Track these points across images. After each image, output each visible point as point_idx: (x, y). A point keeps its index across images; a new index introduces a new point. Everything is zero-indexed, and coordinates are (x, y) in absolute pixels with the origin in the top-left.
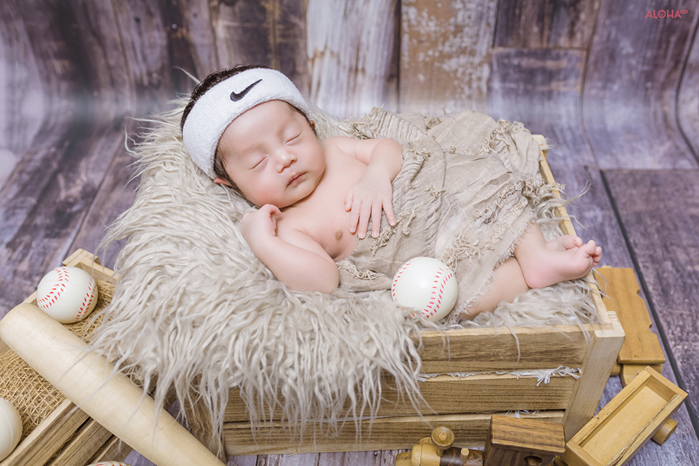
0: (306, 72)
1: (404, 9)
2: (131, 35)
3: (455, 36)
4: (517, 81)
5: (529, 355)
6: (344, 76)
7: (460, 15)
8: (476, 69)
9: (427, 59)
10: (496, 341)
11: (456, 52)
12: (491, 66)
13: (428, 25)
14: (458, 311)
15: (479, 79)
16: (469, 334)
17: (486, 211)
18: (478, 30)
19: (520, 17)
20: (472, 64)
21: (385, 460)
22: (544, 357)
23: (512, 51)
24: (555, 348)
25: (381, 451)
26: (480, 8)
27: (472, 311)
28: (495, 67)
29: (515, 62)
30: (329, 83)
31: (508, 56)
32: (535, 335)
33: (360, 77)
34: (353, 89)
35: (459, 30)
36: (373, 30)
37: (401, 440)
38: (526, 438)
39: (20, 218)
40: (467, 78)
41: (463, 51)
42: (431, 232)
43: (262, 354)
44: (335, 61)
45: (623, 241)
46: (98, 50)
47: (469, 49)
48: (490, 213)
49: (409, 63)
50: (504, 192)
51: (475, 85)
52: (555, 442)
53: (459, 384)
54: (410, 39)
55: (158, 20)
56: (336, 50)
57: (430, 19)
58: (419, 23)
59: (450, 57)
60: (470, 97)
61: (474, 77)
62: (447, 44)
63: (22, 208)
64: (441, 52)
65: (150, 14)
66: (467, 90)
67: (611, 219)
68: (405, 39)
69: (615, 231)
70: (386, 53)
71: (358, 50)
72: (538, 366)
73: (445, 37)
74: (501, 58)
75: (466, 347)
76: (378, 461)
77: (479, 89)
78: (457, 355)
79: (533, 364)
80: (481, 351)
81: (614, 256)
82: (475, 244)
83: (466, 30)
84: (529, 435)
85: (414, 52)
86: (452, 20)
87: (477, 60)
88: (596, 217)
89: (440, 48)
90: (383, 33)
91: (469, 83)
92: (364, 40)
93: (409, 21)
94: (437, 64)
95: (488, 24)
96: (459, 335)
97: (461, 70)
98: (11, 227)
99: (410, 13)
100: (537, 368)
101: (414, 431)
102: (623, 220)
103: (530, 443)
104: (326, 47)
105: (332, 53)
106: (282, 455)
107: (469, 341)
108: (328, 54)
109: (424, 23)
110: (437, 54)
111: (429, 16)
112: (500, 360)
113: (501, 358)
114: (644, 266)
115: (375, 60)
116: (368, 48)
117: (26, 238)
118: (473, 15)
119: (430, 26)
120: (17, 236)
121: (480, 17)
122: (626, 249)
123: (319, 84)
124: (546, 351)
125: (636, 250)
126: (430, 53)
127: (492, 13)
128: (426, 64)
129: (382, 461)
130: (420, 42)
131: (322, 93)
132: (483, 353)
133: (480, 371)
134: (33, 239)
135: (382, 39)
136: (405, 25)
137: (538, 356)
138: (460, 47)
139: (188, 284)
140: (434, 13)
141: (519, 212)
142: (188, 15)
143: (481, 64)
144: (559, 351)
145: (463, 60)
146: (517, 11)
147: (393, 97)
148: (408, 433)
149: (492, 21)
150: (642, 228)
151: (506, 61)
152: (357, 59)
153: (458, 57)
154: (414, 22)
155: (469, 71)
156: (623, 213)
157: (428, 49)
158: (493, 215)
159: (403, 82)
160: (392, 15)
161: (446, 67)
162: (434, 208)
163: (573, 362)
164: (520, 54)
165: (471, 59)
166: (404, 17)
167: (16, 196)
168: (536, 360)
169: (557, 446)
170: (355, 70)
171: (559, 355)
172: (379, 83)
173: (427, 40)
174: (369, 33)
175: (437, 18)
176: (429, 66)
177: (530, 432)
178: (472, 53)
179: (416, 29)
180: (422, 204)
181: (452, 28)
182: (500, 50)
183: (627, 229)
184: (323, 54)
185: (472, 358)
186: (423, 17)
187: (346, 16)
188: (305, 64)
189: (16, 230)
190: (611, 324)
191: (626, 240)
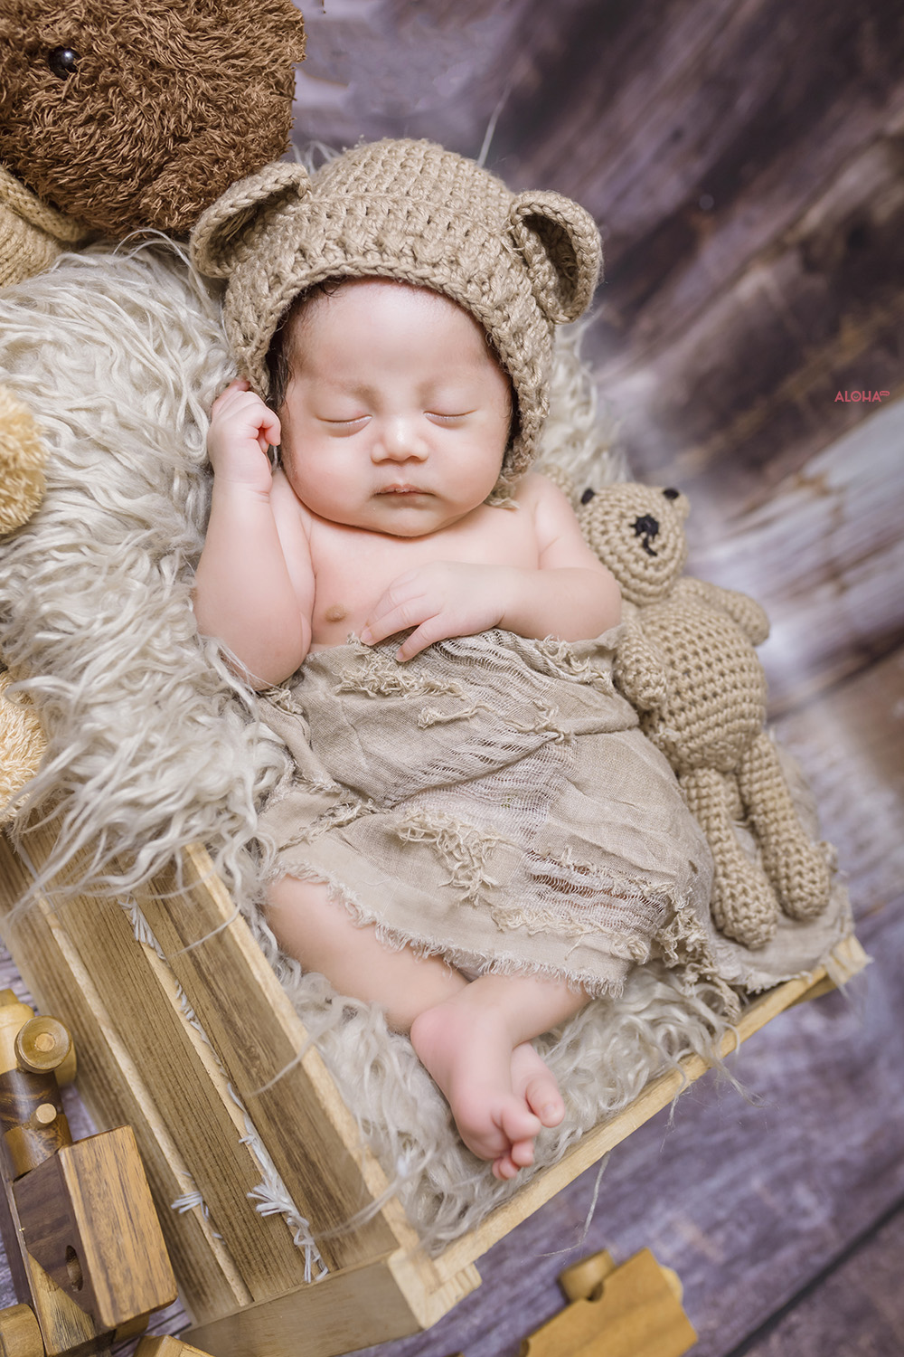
0: (773, 484)
2: (645, 144)
5: (290, 1132)
6: (810, 559)
10: (272, 1032)
16: (249, 960)
22: (304, 1169)
24: (328, 1179)
25: (10, 959)
30: (781, 541)
32: (325, 1113)
33: (826, 592)
34: (796, 592)
37: (43, 981)
38: (103, 1223)
44: (827, 524)
45: (782, 1299)
52: (124, 1294)
53: (173, 1019)
55: (698, 167)
65: (700, 147)
67: (820, 1249)
69: (796, 1272)
71: (875, 552)
72: (284, 1171)
75: (229, 975)
78: (208, 969)
79: (281, 1156)
80: (240, 1014)
81: (731, 1293)
82: (488, 879)
84: (116, 1226)
88: (805, 1213)
96: (238, 939)
100: (279, 1170)
101: (66, 996)
102: (834, 1281)
103: (94, 1237)
104: (842, 489)
105: (839, 508)
107: (239, 972)
108: (832, 501)
112: (248, 1072)
113: (254, 1071)
115: (877, 598)
116: (890, 568)
122: (765, 1314)
123: (766, 524)
124: (313, 1164)
125: (775, 1340)
131: (753, 541)
132: (240, 1024)
133: (213, 1043)
137: (296, 1154)
142: (742, 210)
144: (330, 1197)
148: (58, 988)
150: (838, 1332)
152: (858, 563)
156: (852, 1271)
159: (872, 679)
163: (332, 1252)
168: (289, 1156)
169: (114, 1302)
170: (833, 572)
171: (324, 1201)
172: (838, 634)
177: (125, 1225)
183: (818, 1297)
184: (824, 493)
185: (221, 1008)
188: (785, 475)
190: (440, 1284)
191: (792, 1304)
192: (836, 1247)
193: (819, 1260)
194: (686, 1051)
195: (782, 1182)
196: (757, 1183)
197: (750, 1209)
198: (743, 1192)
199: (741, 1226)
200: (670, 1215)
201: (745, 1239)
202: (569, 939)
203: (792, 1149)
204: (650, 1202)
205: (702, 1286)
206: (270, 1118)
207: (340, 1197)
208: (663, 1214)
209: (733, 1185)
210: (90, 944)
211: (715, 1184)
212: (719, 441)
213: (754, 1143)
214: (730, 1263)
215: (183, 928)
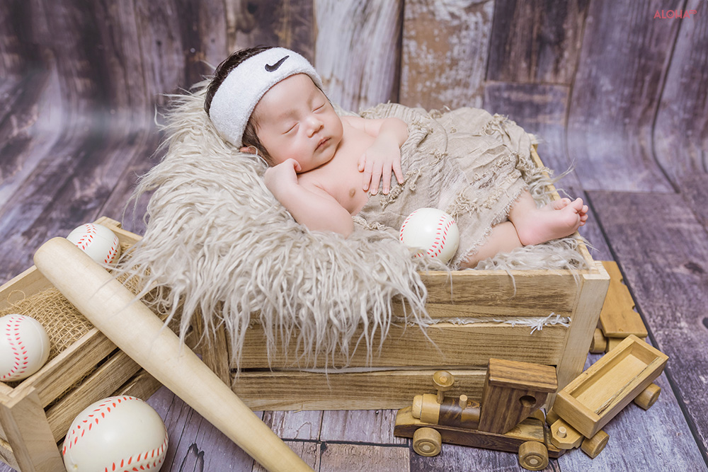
1: (405, 42)
2: (151, 57)
3: (451, 69)
4: (506, 113)
5: (524, 300)
6: (347, 102)
7: (456, 50)
8: (470, 100)
9: (425, 90)
10: (493, 282)
11: (452, 84)
12: (483, 98)
13: (426, 58)
14: (459, 260)
17: (484, 176)
18: (472, 64)
19: (510, 53)
20: (466, 96)
21: (386, 418)
22: (537, 302)
23: (502, 84)
24: (547, 293)
25: (382, 410)
26: (474, 44)
27: (472, 260)
28: (487, 99)
29: (505, 95)
31: (499, 89)
32: (530, 277)
33: (362, 103)
35: (454, 63)
36: (377, 60)
37: (402, 397)
38: (521, 377)
39: (37, 212)
41: (457, 83)
42: (435, 190)
43: (282, 277)
44: (339, 89)
45: (607, 247)
46: (119, 70)
47: (463, 82)
48: (487, 178)
49: (408, 93)
50: (500, 161)
52: (548, 380)
53: (459, 331)
54: (410, 71)
55: (178, 44)
56: (341, 79)
57: (428, 52)
58: (419, 56)
59: (446, 88)
62: (444, 76)
63: (38, 204)
64: (438, 83)
65: (171, 38)
67: (595, 229)
68: (405, 70)
69: (599, 239)
70: (387, 83)
71: (362, 79)
72: (532, 313)
73: (442, 69)
74: (492, 91)
75: (467, 288)
76: (379, 418)
78: (458, 298)
79: (527, 311)
80: (480, 294)
82: (475, 201)
83: (461, 63)
84: (524, 374)
85: (413, 82)
86: (449, 54)
87: (470, 92)
89: (437, 79)
90: (385, 64)
92: (367, 69)
93: (409, 53)
94: (433, 95)
95: (481, 59)
98: (27, 219)
99: (410, 46)
100: (531, 316)
101: (414, 387)
102: (606, 231)
103: (525, 381)
104: (332, 75)
105: (337, 81)
106: (288, 412)
107: (469, 282)
108: (333, 81)
109: (423, 56)
110: (434, 85)
111: (428, 48)
112: (497, 305)
113: (499, 302)
115: (377, 89)
116: (370, 78)
117: (42, 229)
118: (468, 50)
119: (427, 59)
120: (33, 226)
121: (474, 52)
122: (610, 253)
124: (539, 297)
125: (619, 255)
126: (428, 83)
127: (485, 49)
128: (423, 94)
129: (384, 418)
130: (419, 73)
132: (481, 296)
133: (478, 317)
134: (48, 229)
135: (384, 70)
136: (405, 57)
137: (531, 302)
138: (455, 79)
139: (217, 217)
140: (432, 46)
141: (514, 180)
142: (206, 40)
143: (474, 96)
144: (551, 297)
145: (458, 91)
146: (507, 48)
148: (409, 389)
149: (485, 56)
150: (624, 238)
151: (497, 94)
152: (361, 87)
153: (453, 88)
154: (413, 55)
155: (463, 102)
156: (606, 225)
157: (426, 80)
158: (490, 181)
160: (394, 47)
161: (442, 97)
162: (438, 168)
163: (564, 311)
164: (510, 88)
165: (465, 91)
166: (405, 49)
167: (33, 195)
168: (530, 307)
169: (550, 384)
170: (358, 98)
171: (550, 301)
173: (425, 72)
174: (372, 63)
175: (435, 51)
176: (426, 96)
177: (525, 372)
178: (466, 86)
179: (416, 61)
180: (427, 164)
181: (448, 62)
182: (492, 83)
183: (610, 238)
184: (329, 81)
185: (472, 301)
186: (422, 50)
187: (352, 46)
189: (32, 222)
190: (598, 270)
191: (610, 246)
192: (596, 225)
193: (598, 231)
202: (503, 193)
206: (515, 306)
207: (554, 291)
210: (410, 356)
215: (439, 300)
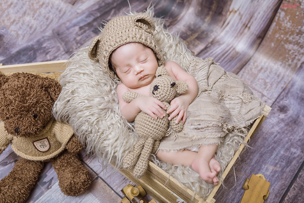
0: (225, 16)
1: (279, 11)
3: (297, 35)
5: (176, 190)
6: (240, 26)
8: (300, 55)
9: (279, 38)
11: (294, 42)
13: (287, 23)
15: (299, 60)
20: (299, 51)
22: (181, 195)
24: (185, 195)
30: (233, 25)
33: (247, 30)
34: (241, 33)
35: (300, 33)
36: (262, 13)
39: (90, 19)
40: (293, 56)
41: (297, 43)
44: (239, 17)
45: (296, 171)
47: (301, 44)
49: (270, 35)
51: (295, 61)
54: (276, 26)
56: (242, 13)
58: (283, 21)
59: (290, 43)
60: (290, 65)
61: (297, 57)
62: (292, 36)
63: (93, 16)
64: (287, 39)
66: (290, 62)
68: (274, 24)
69: (297, 165)
70: (262, 26)
71: (251, 18)
73: (292, 33)
75: (154, 171)
76: (124, 181)
77: (296, 64)
81: (285, 175)
85: (275, 32)
86: (300, 27)
88: (295, 153)
89: (288, 36)
90: (265, 17)
91: (293, 59)
92: (256, 15)
93: (279, 17)
94: (282, 43)
97: (292, 51)
98: (85, 21)
99: (281, 14)
100: (178, 196)
104: (238, 10)
105: (240, 13)
108: (238, 13)
109: (285, 22)
110: (285, 38)
111: (289, 20)
114: (294, 188)
115: (256, 26)
116: (256, 19)
117: (87, 28)
119: (288, 25)
120: (85, 26)
123: (228, 24)
126: (282, 36)
128: (278, 40)
130: (280, 29)
131: (227, 28)
132: (159, 177)
135: (263, 19)
136: (276, 18)
137: (179, 193)
138: (297, 41)
140: (292, 19)
145: (296, 47)
147: (256, 46)
152: (249, 22)
153: (294, 45)
154: (281, 19)
155: (296, 54)
157: (282, 34)
159: (264, 42)
160: (273, 11)
161: (286, 46)
165: (300, 49)
166: (278, 14)
167: (95, 10)
170: (246, 26)
171: (186, 198)
172: (253, 37)
173: (283, 30)
174: (259, 13)
175: (293, 23)
176: (279, 41)
178: (302, 47)
179: (281, 22)
181: (298, 31)
184: (236, 12)
185: (156, 175)
186: (286, 19)
188: (227, 12)
194: (240, 144)
195: (288, 149)
196: (282, 152)
197: (282, 158)
198: (280, 155)
199: (282, 162)
200: (266, 167)
201: (284, 164)
203: (287, 143)
204: (261, 166)
205: (278, 176)
206: (172, 189)
207: (188, 197)
208: (264, 167)
209: (277, 155)
211: (273, 156)
212: (211, 13)
213: (278, 145)
214: (282, 169)
